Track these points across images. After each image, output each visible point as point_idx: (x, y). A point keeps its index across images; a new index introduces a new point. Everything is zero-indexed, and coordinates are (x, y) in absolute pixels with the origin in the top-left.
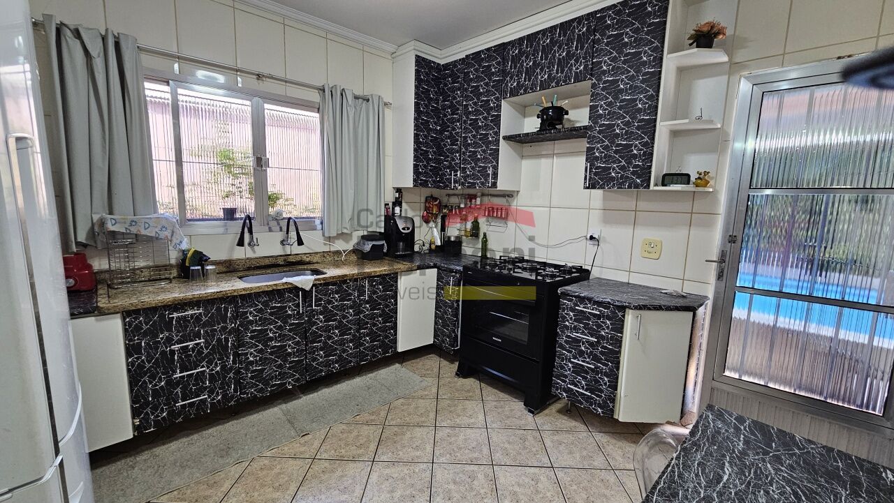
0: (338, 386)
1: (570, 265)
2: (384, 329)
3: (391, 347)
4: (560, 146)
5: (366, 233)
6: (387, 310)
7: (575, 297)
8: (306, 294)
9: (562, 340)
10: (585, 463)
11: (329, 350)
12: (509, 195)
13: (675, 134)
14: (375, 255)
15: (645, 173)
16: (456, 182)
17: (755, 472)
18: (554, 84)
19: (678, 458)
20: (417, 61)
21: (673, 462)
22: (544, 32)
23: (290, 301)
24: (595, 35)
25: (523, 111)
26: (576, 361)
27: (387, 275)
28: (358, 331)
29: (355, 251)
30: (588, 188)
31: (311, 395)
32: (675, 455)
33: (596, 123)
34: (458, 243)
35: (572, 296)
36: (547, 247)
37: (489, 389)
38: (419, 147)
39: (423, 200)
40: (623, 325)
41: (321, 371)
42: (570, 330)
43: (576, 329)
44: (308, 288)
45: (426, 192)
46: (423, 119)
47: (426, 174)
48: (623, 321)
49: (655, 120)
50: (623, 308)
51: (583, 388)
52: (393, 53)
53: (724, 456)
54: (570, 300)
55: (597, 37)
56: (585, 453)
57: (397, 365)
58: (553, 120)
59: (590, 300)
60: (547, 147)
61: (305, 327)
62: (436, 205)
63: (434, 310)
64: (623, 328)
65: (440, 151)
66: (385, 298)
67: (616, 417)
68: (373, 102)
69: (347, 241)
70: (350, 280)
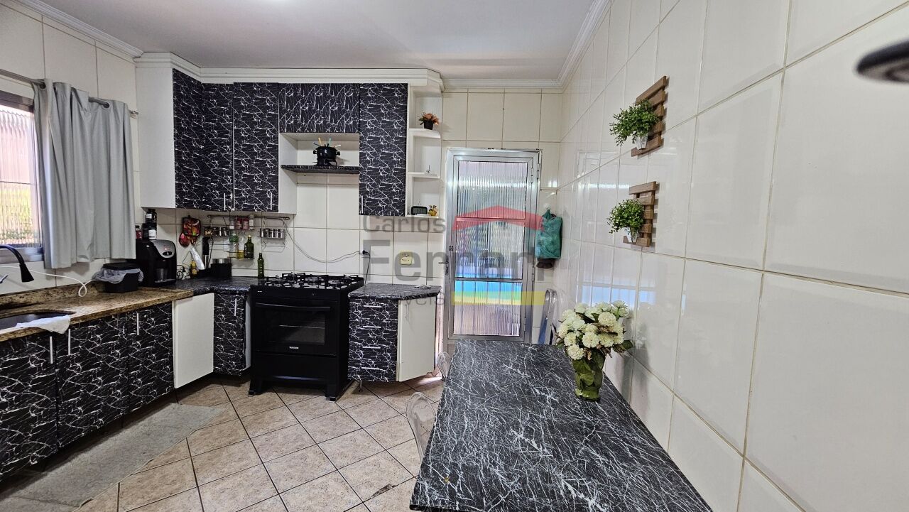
0: (101, 446)
1: (348, 276)
2: (158, 366)
3: (168, 385)
4: (331, 178)
5: (108, 261)
6: (161, 344)
7: (362, 298)
8: (59, 339)
9: (354, 334)
10: (383, 417)
11: (88, 403)
12: (286, 218)
13: (415, 179)
14: (129, 286)
15: (401, 205)
16: (228, 204)
17: (480, 416)
18: (329, 130)
19: (437, 425)
20: (174, 76)
21: (435, 428)
22: (318, 86)
23: (33, 352)
24: (360, 102)
25: (296, 144)
26: (366, 347)
27: (160, 305)
28: (127, 373)
29: (94, 284)
30: (362, 214)
31: (63, 468)
32: (435, 424)
33: (365, 166)
34: (228, 265)
35: (359, 298)
36: (326, 262)
37: (288, 395)
38: (182, 166)
39: (179, 221)
40: (397, 313)
41: (80, 431)
42: (359, 323)
43: (364, 323)
44: (62, 331)
45: (185, 212)
46: (184, 137)
47: (190, 194)
48: (397, 310)
49: (405, 170)
50: (396, 301)
51: (373, 366)
52: (136, 57)
53: (463, 412)
54: (359, 301)
55: (361, 103)
56: (381, 412)
57: (173, 405)
58: (327, 158)
59: (373, 298)
60: (320, 177)
61: (56, 381)
62: (195, 226)
63: (213, 336)
64: (397, 315)
65: (205, 171)
66: (158, 331)
67: (397, 380)
68: (115, 111)
69: (82, 273)
70: (115, 315)
